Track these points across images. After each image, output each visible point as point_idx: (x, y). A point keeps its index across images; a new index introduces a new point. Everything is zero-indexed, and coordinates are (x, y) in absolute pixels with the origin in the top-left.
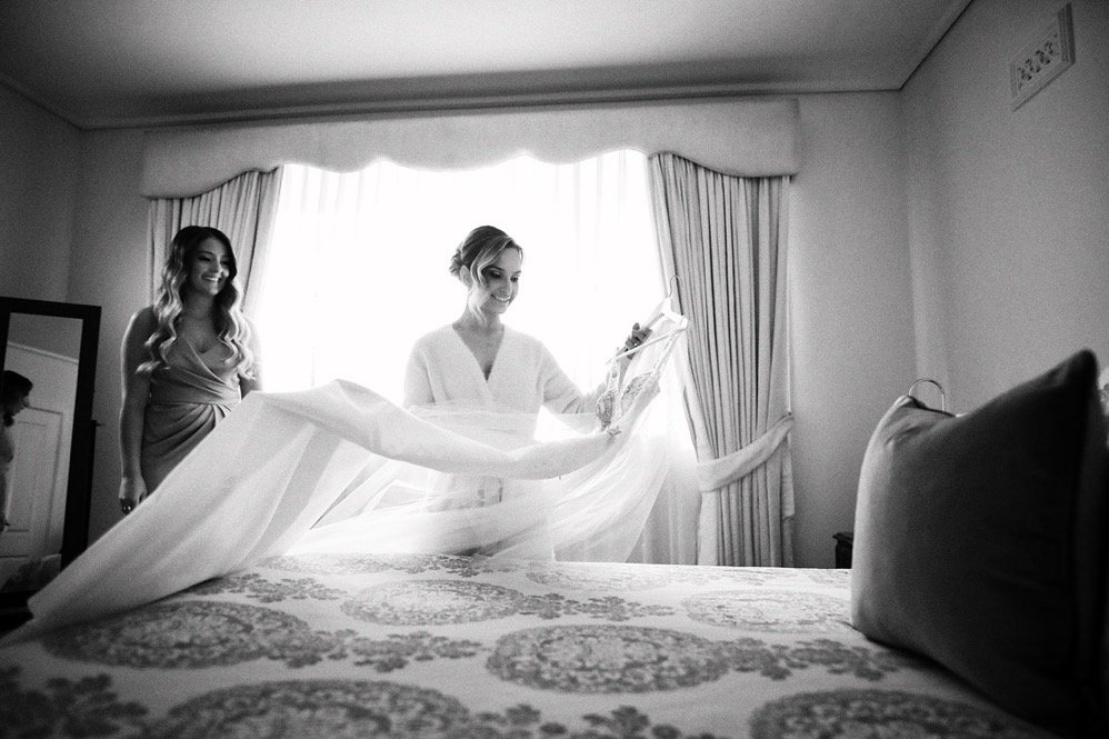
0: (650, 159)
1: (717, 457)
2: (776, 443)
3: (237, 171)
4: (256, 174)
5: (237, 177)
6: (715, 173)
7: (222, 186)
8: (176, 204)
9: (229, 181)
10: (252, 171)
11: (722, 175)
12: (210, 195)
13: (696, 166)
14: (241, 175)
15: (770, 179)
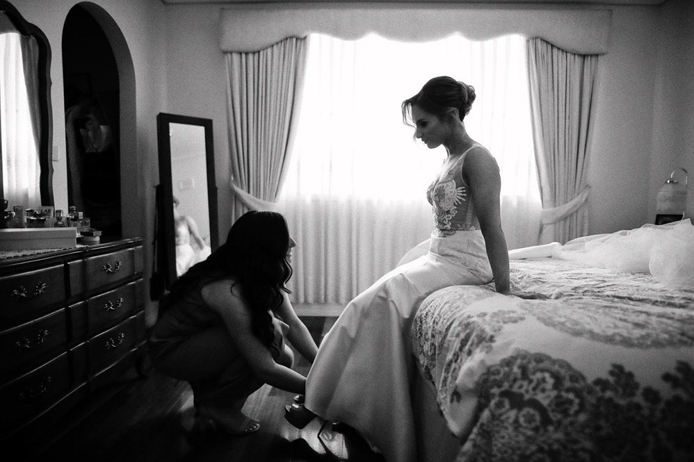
0: (528, 41)
1: (555, 206)
2: (584, 199)
3: (283, 37)
4: (294, 39)
5: (281, 41)
6: (563, 51)
7: (273, 46)
8: (244, 56)
9: (277, 43)
10: (291, 37)
11: (566, 52)
12: (265, 51)
13: (553, 46)
14: (284, 40)
15: (591, 56)
